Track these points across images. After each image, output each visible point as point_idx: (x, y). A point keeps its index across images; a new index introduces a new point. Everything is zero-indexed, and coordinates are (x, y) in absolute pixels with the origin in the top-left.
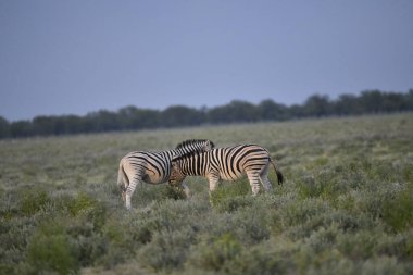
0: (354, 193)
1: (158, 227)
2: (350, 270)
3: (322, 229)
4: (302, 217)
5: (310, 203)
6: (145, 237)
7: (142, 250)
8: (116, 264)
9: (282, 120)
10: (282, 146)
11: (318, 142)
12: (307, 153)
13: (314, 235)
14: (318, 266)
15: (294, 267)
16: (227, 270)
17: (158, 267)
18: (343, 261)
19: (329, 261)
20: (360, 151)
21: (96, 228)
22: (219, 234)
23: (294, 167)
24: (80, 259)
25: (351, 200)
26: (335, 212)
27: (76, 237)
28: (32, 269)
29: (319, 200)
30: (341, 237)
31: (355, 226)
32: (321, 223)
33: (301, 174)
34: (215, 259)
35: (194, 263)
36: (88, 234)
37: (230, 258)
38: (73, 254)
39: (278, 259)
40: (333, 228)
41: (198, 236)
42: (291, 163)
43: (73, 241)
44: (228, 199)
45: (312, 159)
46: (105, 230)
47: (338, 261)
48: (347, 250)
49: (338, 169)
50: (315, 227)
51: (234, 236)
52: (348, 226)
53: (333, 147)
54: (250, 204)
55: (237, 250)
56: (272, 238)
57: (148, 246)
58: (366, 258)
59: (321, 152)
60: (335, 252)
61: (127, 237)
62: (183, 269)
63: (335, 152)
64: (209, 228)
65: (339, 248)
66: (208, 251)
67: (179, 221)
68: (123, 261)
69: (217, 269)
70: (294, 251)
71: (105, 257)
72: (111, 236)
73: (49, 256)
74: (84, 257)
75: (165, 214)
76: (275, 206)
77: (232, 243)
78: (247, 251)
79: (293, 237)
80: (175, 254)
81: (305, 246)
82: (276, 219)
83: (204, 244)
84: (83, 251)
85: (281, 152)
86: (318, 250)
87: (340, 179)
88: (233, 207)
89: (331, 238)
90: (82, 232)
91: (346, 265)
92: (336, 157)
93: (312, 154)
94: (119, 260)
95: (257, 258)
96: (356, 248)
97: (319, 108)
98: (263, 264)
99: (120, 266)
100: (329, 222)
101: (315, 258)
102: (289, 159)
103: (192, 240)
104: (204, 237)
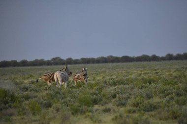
0: (180, 84)
1: (119, 93)
2: (178, 108)
3: (170, 96)
4: (164, 91)
5: (166, 87)
6: (114, 96)
7: (113, 100)
8: (105, 104)
9: (158, 61)
10: (158, 69)
11: (169, 68)
12: (166, 72)
13: (167, 97)
14: (168, 107)
15: (161, 107)
16: (140, 107)
17: (118, 106)
18: (176, 105)
19: (172, 105)
20: (183, 72)
21: (99, 93)
22: (137, 96)
23: (162, 76)
24: (94, 102)
25: (179, 87)
26: (174, 90)
27: (93, 95)
28: (79, 105)
29: (169, 86)
30: (176, 98)
31: (180, 95)
32: (169, 94)
33: (164, 78)
34: (136, 104)
35: (129, 104)
36: (97, 95)
37: (140, 103)
38: (92, 101)
39: (156, 104)
40: (173, 95)
41: (131, 97)
42: (161, 75)
43: (92, 97)
44: (140, 85)
45: (167, 73)
46: (102, 93)
47: (174, 106)
48: (178, 102)
49: (175, 77)
50: (168, 95)
51: (142, 97)
52: (178, 95)
53: (174, 70)
54: (147, 87)
55: (143, 101)
56: (154, 98)
57: (115, 99)
58: (183, 105)
59: (170, 71)
60: (174, 102)
61: (108, 96)
62: (126, 106)
63: (175, 72)
64: (134, 94)
65: (175, 102)
66: (134, 101)
67: (125, 92)
68: (107, 103)
69: (137, 107)
70: (161, 102)
71: (102, 102)
72: (104, 96)
73: (84, 101)
74: (95, 102)
75: (121, 89)
76: (155, 88)
77: (141, 99)
78: (146, 102)
79: (161, 98)
80: (123, 102)
81: (164, 100)
82: (155, 92)
83: (133, 99)
84: (95, 100)
85: (158, 71)
86: (168, 102)
87: (176, 80)
88: (142, 88)
89: (173, 98)
90: (95, 94)
91: (177, 107)
92: (175, 73)
93: (167, 72)
94: (106, 103)
95: (149, 104)
96: (180, 101)
97: (170, 57)
98: (151, 106)
99: (106, 105)
100: (172, 93)
101: (168, 104)
102: (160, 73)
103: (129, 98)
104: (133, 97)
